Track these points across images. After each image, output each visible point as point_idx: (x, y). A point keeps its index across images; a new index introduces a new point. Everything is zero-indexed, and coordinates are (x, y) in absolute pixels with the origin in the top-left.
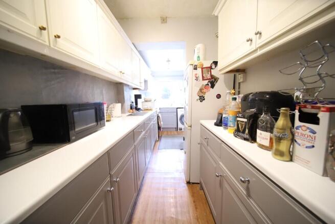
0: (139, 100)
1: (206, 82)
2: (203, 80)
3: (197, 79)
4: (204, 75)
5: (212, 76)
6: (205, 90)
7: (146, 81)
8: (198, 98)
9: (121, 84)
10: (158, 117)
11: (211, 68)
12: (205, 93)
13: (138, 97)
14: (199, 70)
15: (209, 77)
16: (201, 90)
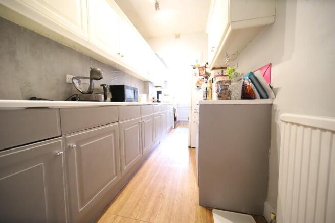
0: (159, 95)
1: (202, 77)
2: (200, 75)
3: (195, 75)
4: (201, 72)
5: (206, 73)
6: (201, 82)
7: (165, 82)
8: (197, 87)
9: (147, 81)
10: (174, 109)
11: (205, 67)
12: (201, 84)
13: (159, 93)
14: (197, 69)
15: (204, 73)
16: (198, 82)
